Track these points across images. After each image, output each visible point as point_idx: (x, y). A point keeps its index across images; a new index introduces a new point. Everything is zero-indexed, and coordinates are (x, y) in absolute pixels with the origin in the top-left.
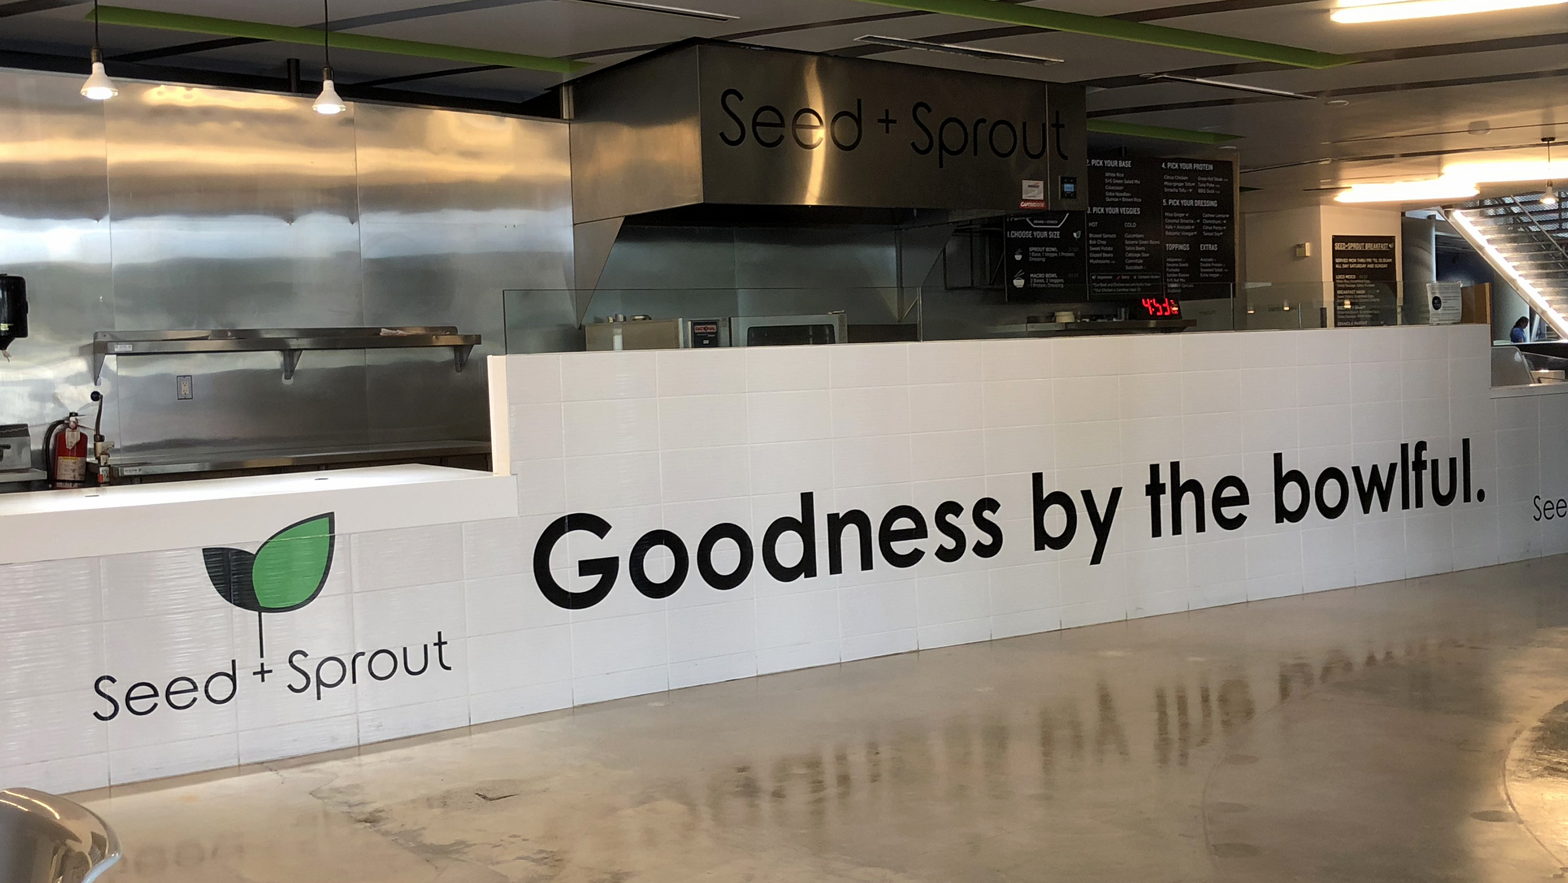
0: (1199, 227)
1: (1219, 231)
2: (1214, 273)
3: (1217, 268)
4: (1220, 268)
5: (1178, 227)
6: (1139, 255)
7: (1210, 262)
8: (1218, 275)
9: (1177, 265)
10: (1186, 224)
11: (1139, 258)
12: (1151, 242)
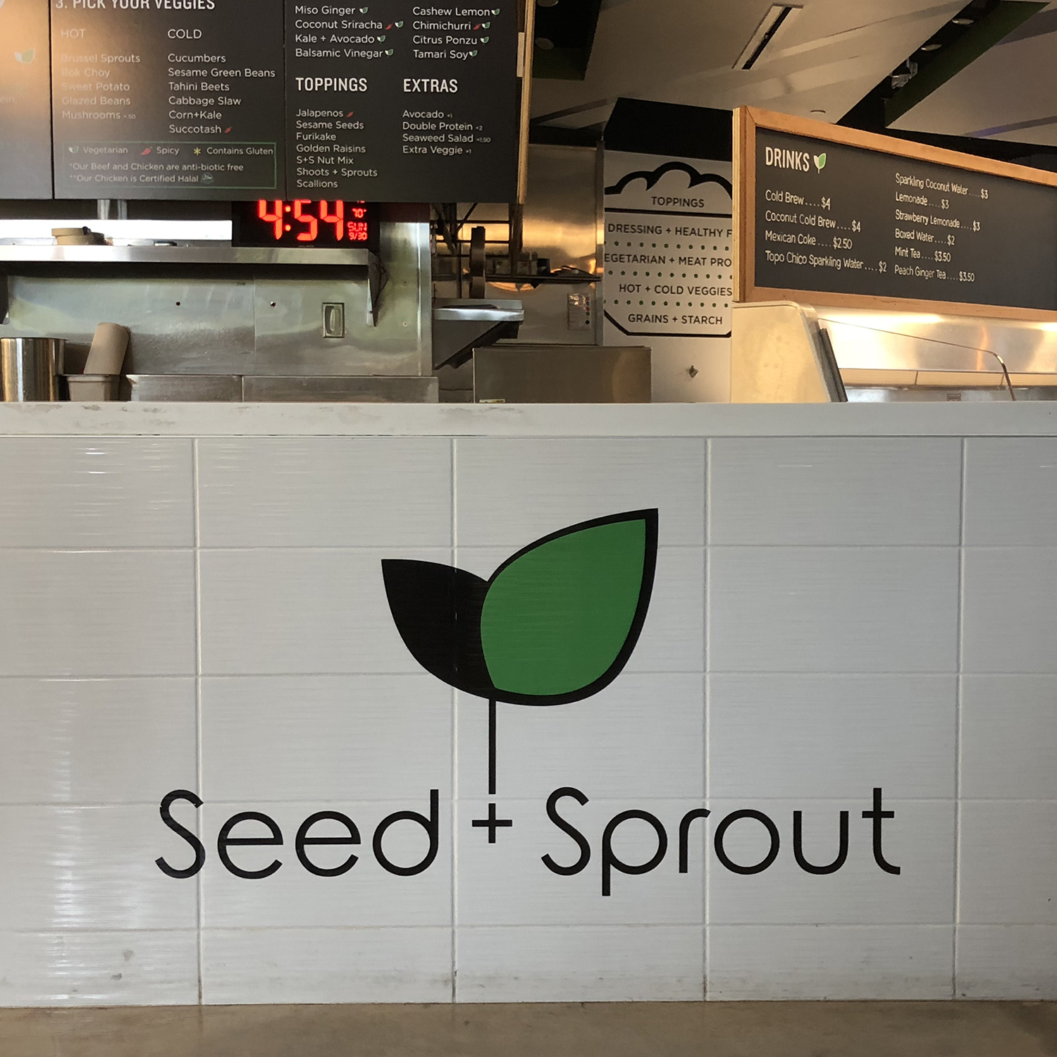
0: (401, 41)
1: (465, 48)
2: (447, 144)
3: (456, 133)
4: (465, 133)
5: (333, 38)
6: (211, 101)
7: (436, 121)
8: (460, 150)
9: (329, 125)
10: (361, 33)
11: (209, 109)
12: (248, 72)
